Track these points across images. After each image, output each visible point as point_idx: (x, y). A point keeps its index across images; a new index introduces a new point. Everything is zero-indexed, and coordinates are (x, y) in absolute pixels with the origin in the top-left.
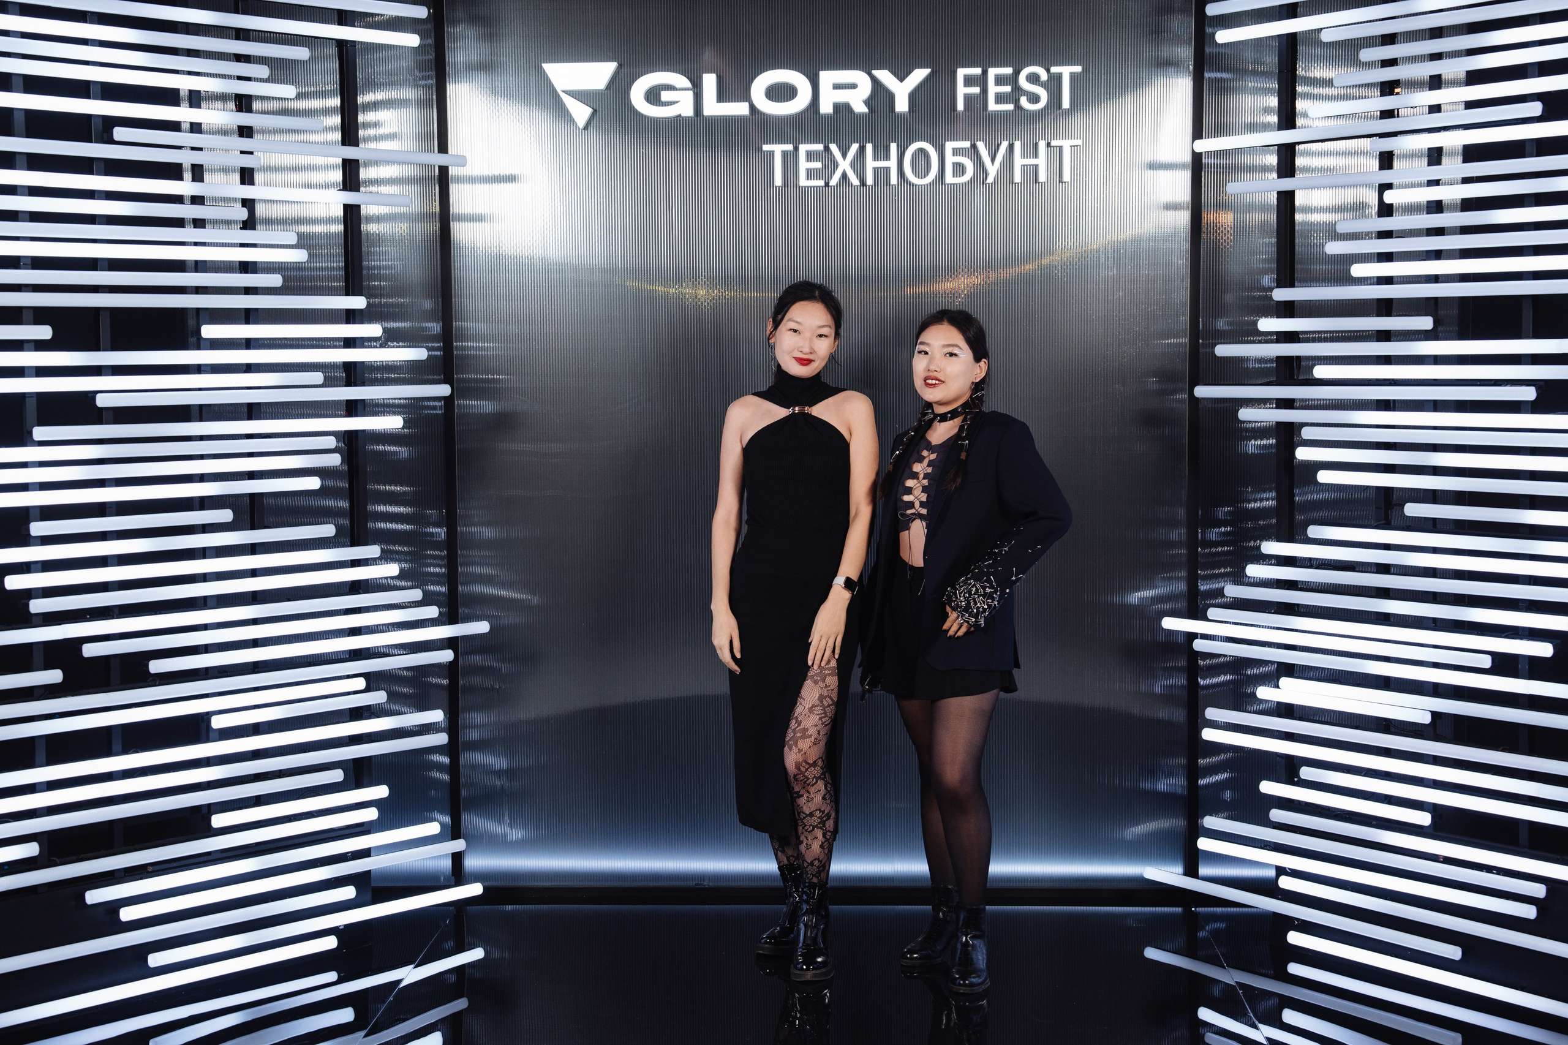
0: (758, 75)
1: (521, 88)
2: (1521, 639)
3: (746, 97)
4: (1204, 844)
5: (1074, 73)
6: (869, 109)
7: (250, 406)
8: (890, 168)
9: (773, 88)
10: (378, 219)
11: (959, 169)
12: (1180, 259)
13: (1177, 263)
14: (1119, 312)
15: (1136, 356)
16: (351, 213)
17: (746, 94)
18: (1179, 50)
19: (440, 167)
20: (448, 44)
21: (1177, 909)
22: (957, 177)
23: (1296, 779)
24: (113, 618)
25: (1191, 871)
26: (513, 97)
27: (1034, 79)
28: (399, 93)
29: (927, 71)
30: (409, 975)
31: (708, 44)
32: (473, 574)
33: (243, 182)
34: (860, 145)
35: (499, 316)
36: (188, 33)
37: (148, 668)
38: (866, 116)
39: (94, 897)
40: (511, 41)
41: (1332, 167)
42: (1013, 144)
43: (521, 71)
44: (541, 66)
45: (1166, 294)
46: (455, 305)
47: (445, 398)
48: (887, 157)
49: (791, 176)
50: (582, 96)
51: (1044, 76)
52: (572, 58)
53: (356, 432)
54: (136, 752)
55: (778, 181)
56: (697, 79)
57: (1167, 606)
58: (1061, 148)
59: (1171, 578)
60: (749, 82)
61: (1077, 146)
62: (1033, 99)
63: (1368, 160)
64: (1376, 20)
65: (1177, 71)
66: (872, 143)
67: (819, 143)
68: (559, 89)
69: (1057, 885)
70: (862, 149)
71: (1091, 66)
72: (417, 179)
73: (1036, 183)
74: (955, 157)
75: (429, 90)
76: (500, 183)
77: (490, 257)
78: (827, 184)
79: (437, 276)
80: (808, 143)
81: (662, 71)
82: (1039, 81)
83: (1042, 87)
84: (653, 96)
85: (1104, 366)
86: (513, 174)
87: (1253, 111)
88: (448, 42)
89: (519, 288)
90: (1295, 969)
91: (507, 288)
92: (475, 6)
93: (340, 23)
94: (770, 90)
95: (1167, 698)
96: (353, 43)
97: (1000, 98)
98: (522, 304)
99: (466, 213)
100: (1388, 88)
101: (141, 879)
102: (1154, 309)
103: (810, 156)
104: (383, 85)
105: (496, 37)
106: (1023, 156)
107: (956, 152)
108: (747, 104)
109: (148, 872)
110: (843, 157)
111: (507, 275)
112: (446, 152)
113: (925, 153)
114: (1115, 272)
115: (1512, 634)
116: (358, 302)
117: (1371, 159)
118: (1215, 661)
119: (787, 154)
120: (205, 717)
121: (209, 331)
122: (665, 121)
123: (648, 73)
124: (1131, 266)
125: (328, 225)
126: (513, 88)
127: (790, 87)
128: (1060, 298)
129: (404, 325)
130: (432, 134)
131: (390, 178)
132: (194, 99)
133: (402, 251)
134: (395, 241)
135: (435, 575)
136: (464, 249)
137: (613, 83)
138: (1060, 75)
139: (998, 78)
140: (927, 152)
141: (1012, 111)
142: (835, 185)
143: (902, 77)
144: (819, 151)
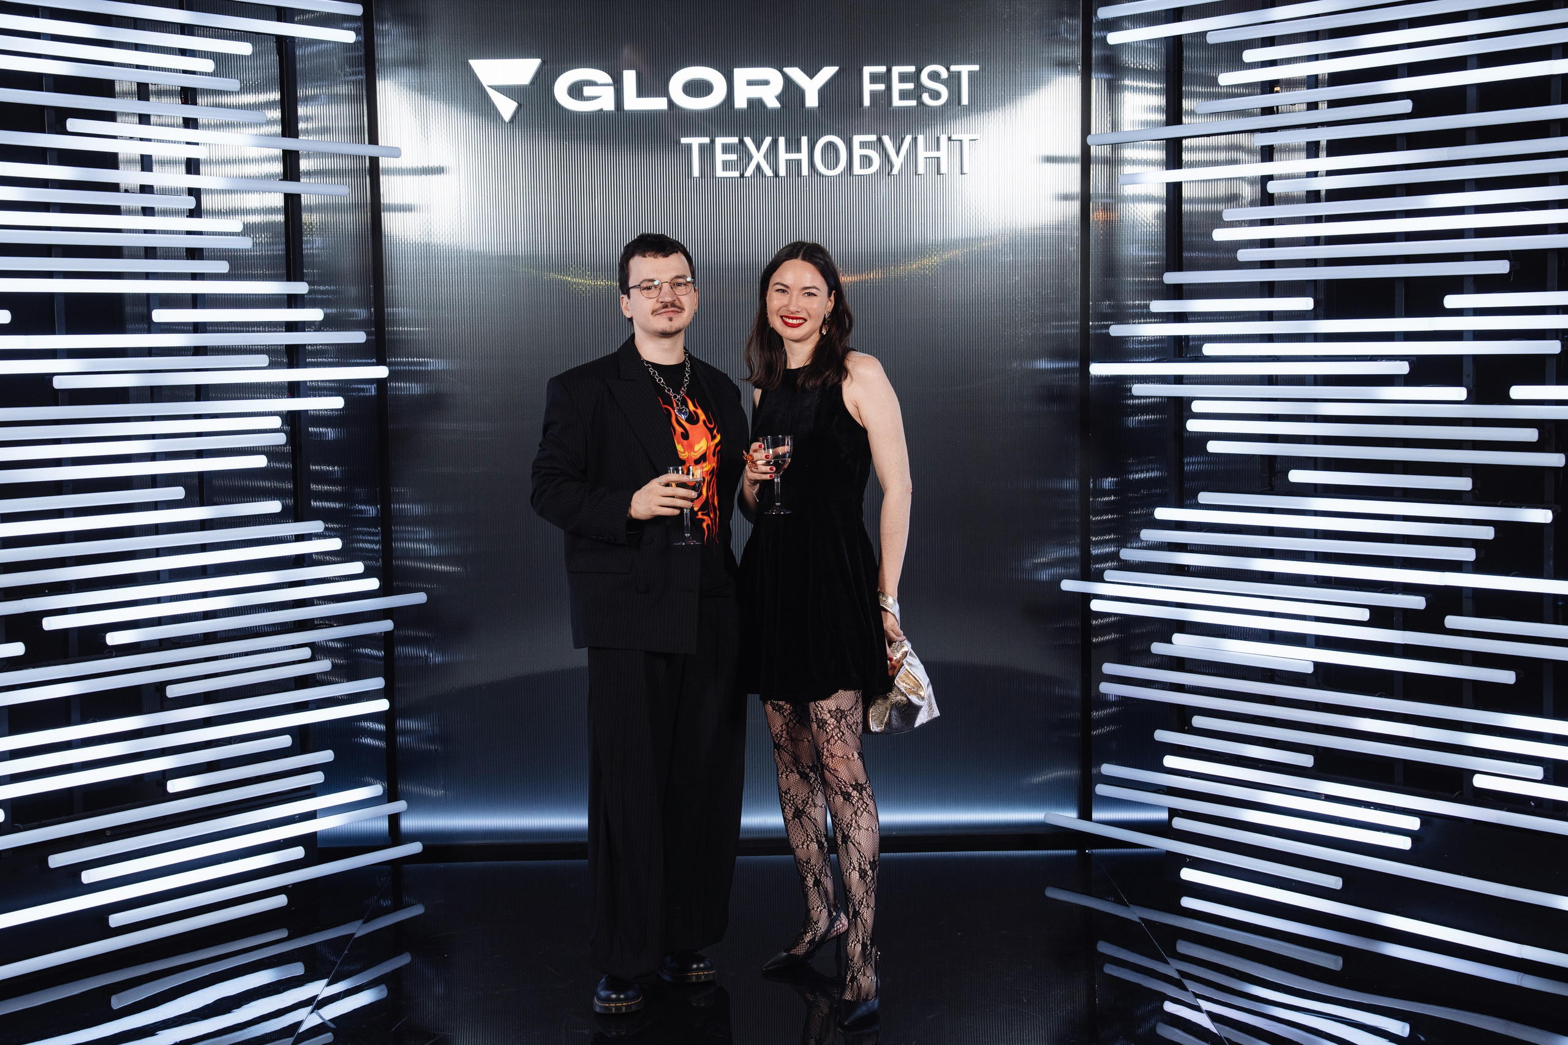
1: (448, 83)
2: (1397, 594)
4: (1101, 789)
5: (972, 72)
6: (780, 104)
7: (200, 388)
8: (801, 160)
9: (689, 84)
10: (311, 209)
11: (867, 161)
12: (1072, 246)
13: (1069, 249)
14: (1016, 296)
15: (1032, 336)
16: (292, 202)
17: (665, 90)
18: (1068, 51)
19: (370, 157)
20: (378, 40)
21: (1072, 851)
22: (864, 168)
23: (1186, 728)
24: (71, 593)
25: (1085, 815)
26: (440, 91)
27: (935, 76)
28: (330, 88)
29: (836, 69)
30: (358, 929)
31: (627, 43)
32: (407, 550)
33: (189, 171)
34: (773, 139)
35: (428, 301)
36: (135, 28)
37: (106, 640)
38: (778, 111)
39: (57, 861)
40: (438, 38)
42: (916, 138)
43: (448, 67)
44: (468, 62)
45: (1058, 278)
46: (387, 291)
47: (380, 382)
48: (799, 150)
49: (708, 169)
50: (507, 91)
52: (497, 54)
53: (299, 412)
54: (95, 721)
55: (696, 173)
59: (1065, 544)
60: (667, 79)
61: (975, 140)
65: (1067, 69)
66: (784, 136)
67: (734, 136)
68: (485, 85)
70: (775, 143)
71: (988, 65)
72: (348, 170)
74: (862, 150)
75: (359, 85)
76: (429, 174)
77: (419, 245)
78: (742, 176)
79: (369, 263)
81: (584, 67)
82: (940, 79)
84: (576, 91)
85: (1002, 346)
86: (441, 166)
88: (377, 39)
89: (448, 274)
90: (1187, 902)
91: (437, 274)
92: (403, 5)
93: (279, 20)
96: (292, 39)
97: (904, 95)
98: (451, 289)
99: (396, 203)
100: (1269, 86)
101: (101, 843)
102: (1048, 292)
103: (726, 149)
104: (315, 80)
105: (424, 34)
107: (863, 145)
108: (665, 100)
109: (107, 837)
112: (377, 143)
113: (833, 146)
114: (1011, 258)
115: (1387, 589)
116: (301, 288)
118: (1106, 620)
119: (704, 146)
120: (161, 687)
121: (160, 315)
122: (586, 115)
123: (570, 70)
124: (1026, 253)
125: (262, 214)
126: (440, 83)
127: (706, 84)
128: (960, 283)
129: (334, 311)
130: (362, 128)
131: (323, 169)
132: (143, 92)
133: (334, 240)
134: (327, 230)
135: (372, 550)
136: (395, 237)
137: (537, 78)
138: (959, 73)
139: (901, 76)
140: (836, 145)
141: (915, 107)
142: (749, 175)
143: (811, 75)
144: (734, 144)
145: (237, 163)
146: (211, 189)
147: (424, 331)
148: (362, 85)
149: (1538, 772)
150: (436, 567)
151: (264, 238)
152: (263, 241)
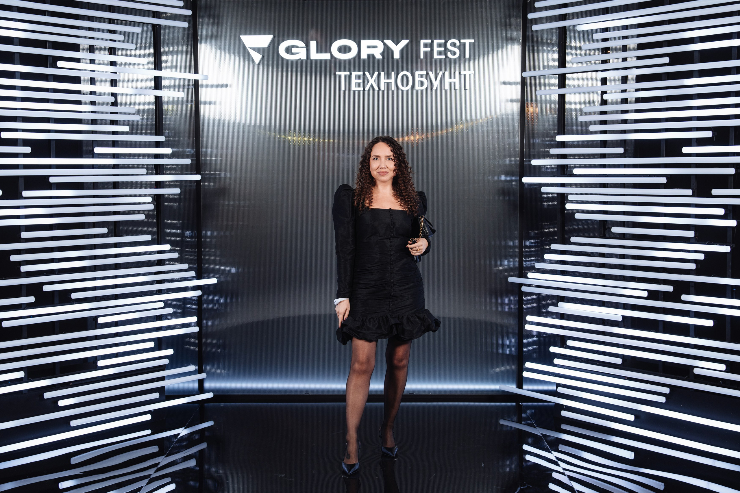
0: (334, 42)
1: (231, 46)
2: (660, 285)
3: (329, 51)
4: (525, 374)
5: (471, 43)
6: (382, 57)
7: (115, 183)
8: (391, 82)
9: (341, 47)
10: (167, 103)
11: (421, 83)
12: (516, 123)
13: (515, 125)
14: (490, 146)
15: (497, 165)
16: (158, 100)
18: (516, 33)
21: (513, 403)
22: (420, 87)
23: (565, 346)
24: (55, 275)
25: (520, 386)
26: (227, 50)
27: (453, 45)
28: (177, 48)
29: (407, 41)
30: (183, 432)
31: (313, 28)
32: (209, 259)
33: (112, 85)
35: (221, 146)
36: (89, 21)
37: (71, 296)
38: (382, 60)
39: (47, 395)
40: (226, 26)
41: (580, 85)
42: (444, 73)
43: (231, 39)
44: (240, 37)
45: (510, 138)
46: (201, 141)
47: (197, 182)
48: (390, 78)
49: (348, 86)
50: (258, 50)
51: (458, 44)
53: (160, 195)
54: (65, 333)
55: (343, 88)
56: (308, 43)
57: (510, 274)
58: (465, 75)
59: (511, 261)
60: (330, 45)
61: (472, 74)
62: (453, 54)
63: (596, 81)
64: (601, 22)
65: (515, 42)
66: (384, 71)
67: (361, 71)
68: (247, 47)
69: (462, 394)
70: (379, 74)
71: (478, 40)
72: (183, 86)
73: (454, 90)
74: (420, 78)
76: (221, 87)
77: (216, 120)
78: (364, 89)
79: (193, 128)
80: (356, 71)
81: (291, 39)
82: (456, 46)
83: (457, 48)
84: (289, 50)
85: (483, 169)
86: (227, 84)
87: (547, 60)
88: (199, 26)
90: (564, 427)
91: (224, 133)
92: (211, 11)
93: (154, 17)
94: (339, 48)
95: (509, 314)
96: (160, 25)
97: (439, 53)
99: (206, 101)
100: (605, 51)
101: (67, 388)
102: (505, 145)
103: (357, 77)
104: (170, 44)
105: (220, 24)
106: (449, 78)
107: (420, 76)
108: (329, 54)
109: (70, 385)
110: (371, 77)
111: (224, 127)
112: (198, 73)
113: (406, 77)
114: (488, 128)
115: (658, 282)
116: (161, 139)
117: (597, 81)
118: (530, 298)
119: (347, 76)
120: (95, 318)
121: (98, 150)
122: (294, 61)
123: (287, 40)
124: (495, 126)
125: (145, 105)
126: (227, 46)
127: (348, 47)
128: (464, 140)
129: (177, 150)
130: (191, 66)
131: (173, 85)
132: (92, 49)
133: (178, 117)
134: (175, 112)
135: (193, 259)
136: (205, 116)
137: (271, 44)
138: (465, 43)
139: (438, 44)
140: (408, 76)
141: (444, 59)
142: (368, 89)
143: (397, 43)
144: (361, 75)
145: (135, 82)
146: (123, 94)
147: (218, 159)
148: (191, 47)
149: (723, 367)
150: (222, 268)
151: (146, 116)
152: (146, 118)
